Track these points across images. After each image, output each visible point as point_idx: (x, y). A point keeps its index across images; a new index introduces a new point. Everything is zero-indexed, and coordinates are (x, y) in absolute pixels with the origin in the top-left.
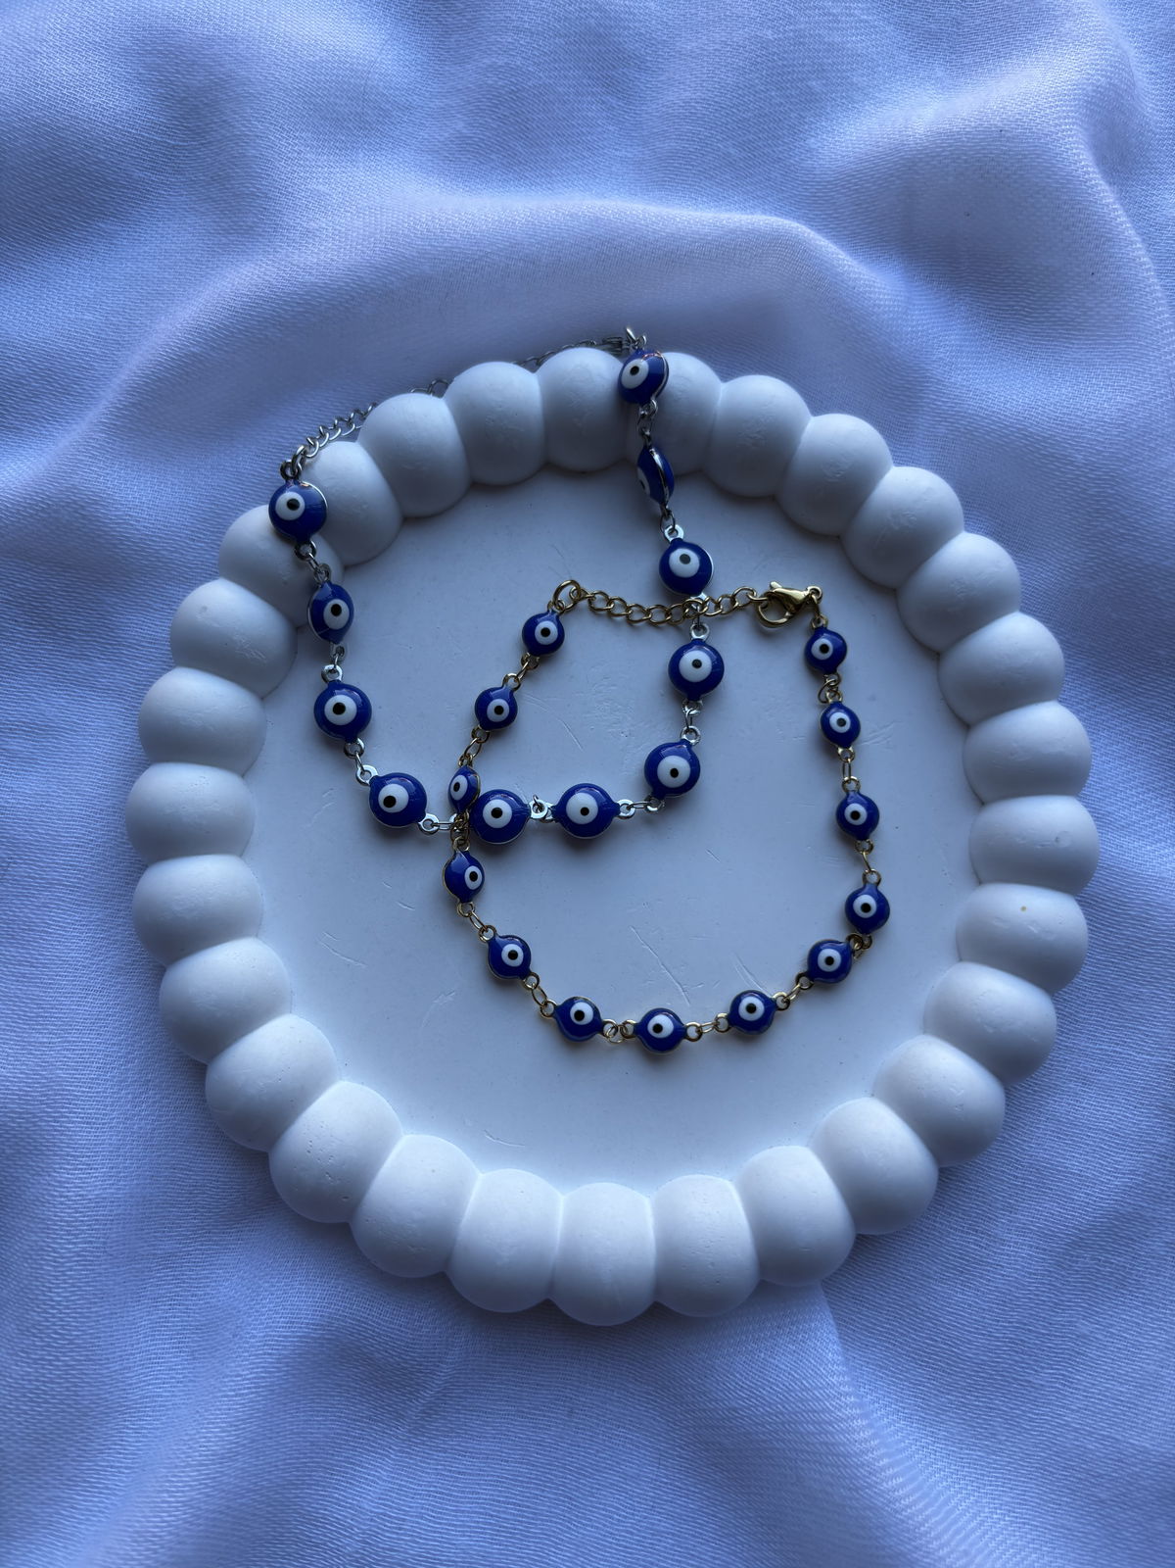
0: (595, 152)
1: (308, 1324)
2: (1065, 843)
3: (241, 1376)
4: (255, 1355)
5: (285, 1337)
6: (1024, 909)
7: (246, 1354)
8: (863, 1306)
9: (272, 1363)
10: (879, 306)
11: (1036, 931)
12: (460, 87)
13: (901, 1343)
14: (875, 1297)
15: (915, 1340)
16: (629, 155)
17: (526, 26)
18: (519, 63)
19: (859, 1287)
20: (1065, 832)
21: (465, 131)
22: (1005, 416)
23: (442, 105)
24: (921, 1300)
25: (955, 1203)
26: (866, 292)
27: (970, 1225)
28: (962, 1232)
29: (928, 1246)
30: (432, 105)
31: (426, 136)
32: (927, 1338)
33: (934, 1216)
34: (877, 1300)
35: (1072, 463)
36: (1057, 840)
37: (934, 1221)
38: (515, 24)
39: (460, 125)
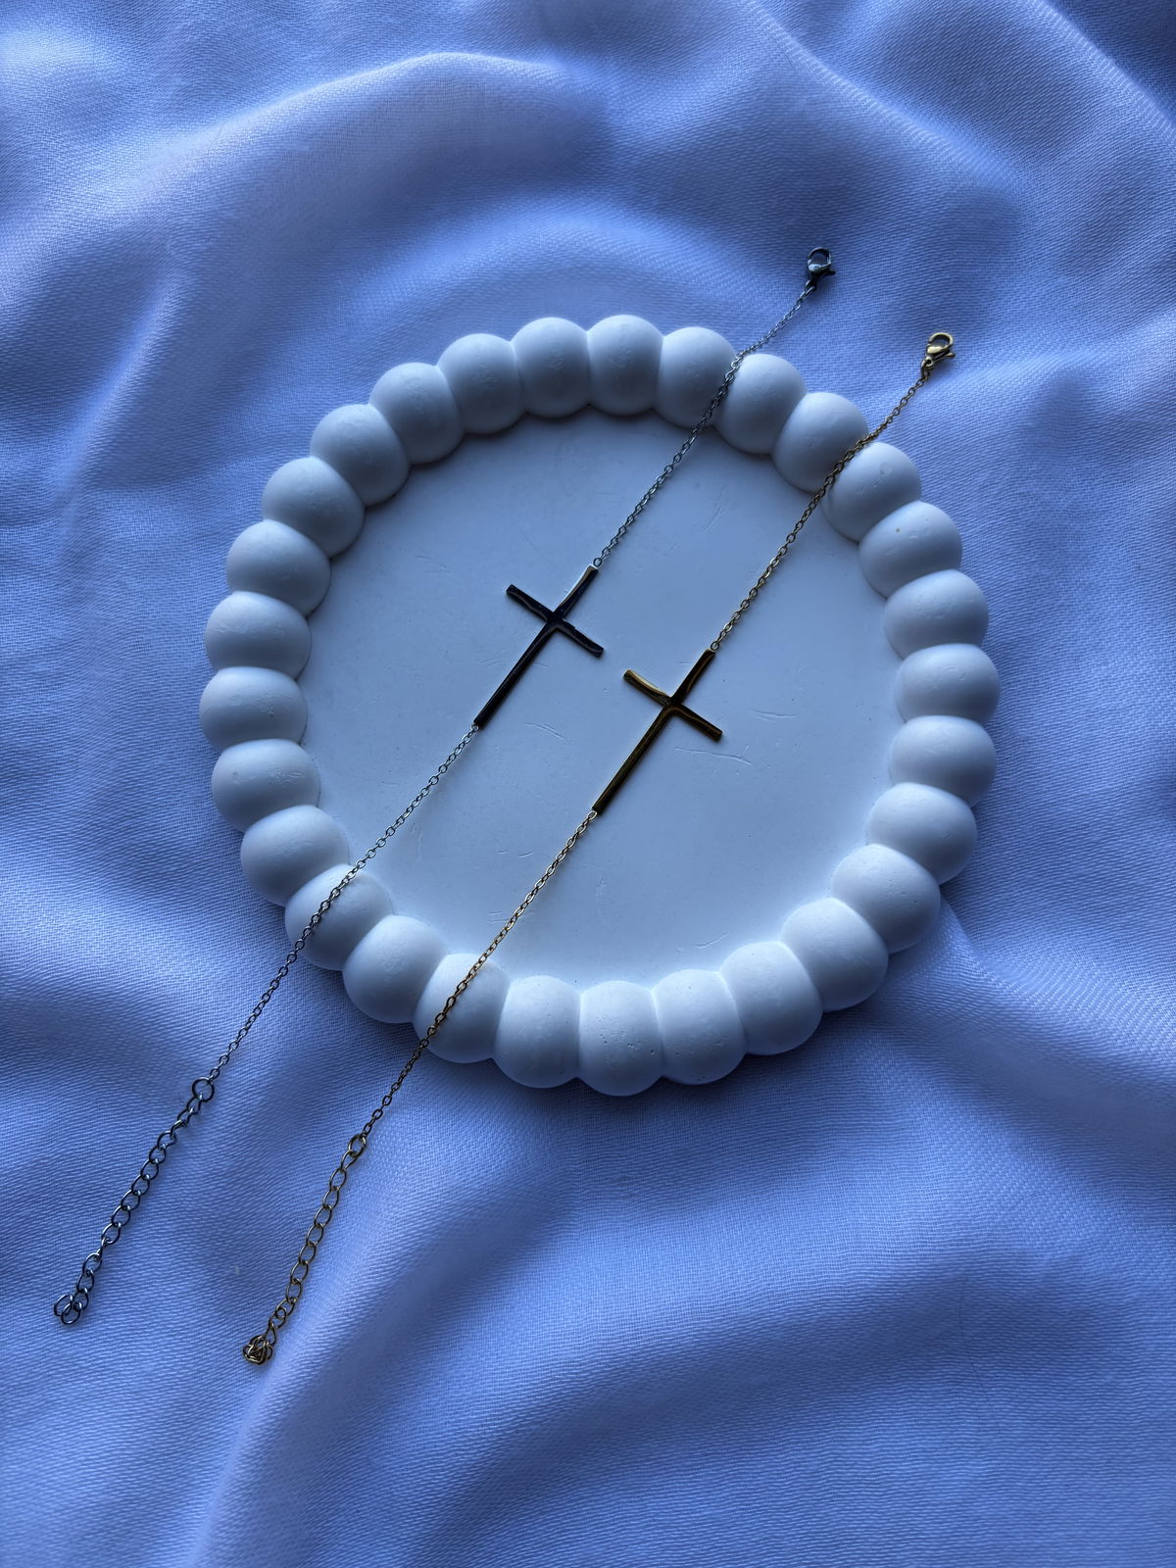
0: (288, 63)
12: (166, 55)
16: (315, 56)
18: (203, 19)
21: (184, 84)
23: (158, 75)
30: (150, 78)
31: (156, 101)
39: (178, 81)
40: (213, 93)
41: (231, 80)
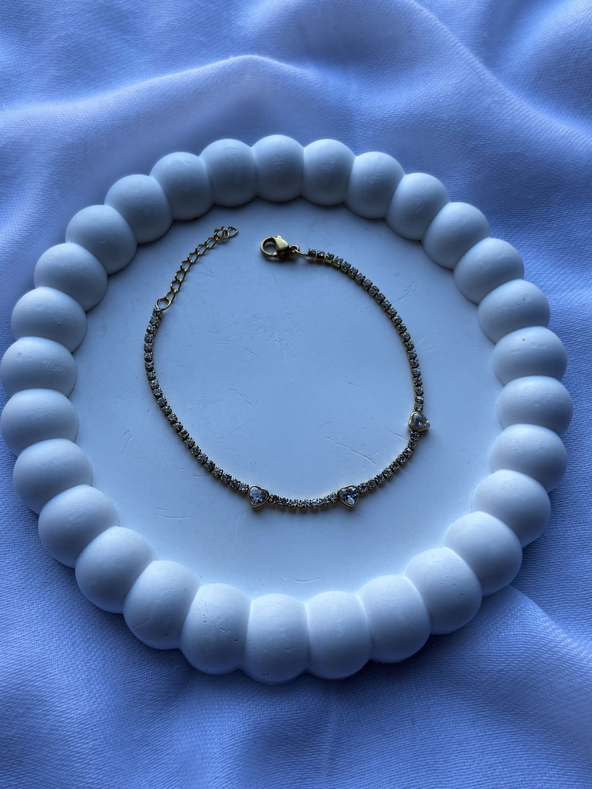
1: (243, 732)
2: (528, 299)
3: (217, 778)
4: (221, 762)
5: (233, 745)
6: (524, 340)
7: (215, 764)
8: (542, 591)
9: (232, 763)
10: (312, 82)
11: (535, 347)
12: (44, 55)
13: (571, 600)
14: (546, 583)
15: (577, 595)
16: (148, 60)
17: (69, 12)
18: (72, 32)
19: (535, 582)
20: (526, 294)
21: (56, 74)
22: (399, 112)
23: (37, 67)
24: (570, 572)
25: (563, 514)
26: (302, 77)
27: (576, 521)
28: (574, 527)
29: (560, 542)
30: (32, 69)
31: (35, 85)
32: (582, 591)
33: (555, 526)
34: (547, 584)
35: (442, 121)
36: (524, 299)
37: (557, 528)
38: (62, 13)
39: (53, 72)
40: (77, 81)
41: (90, 74)
